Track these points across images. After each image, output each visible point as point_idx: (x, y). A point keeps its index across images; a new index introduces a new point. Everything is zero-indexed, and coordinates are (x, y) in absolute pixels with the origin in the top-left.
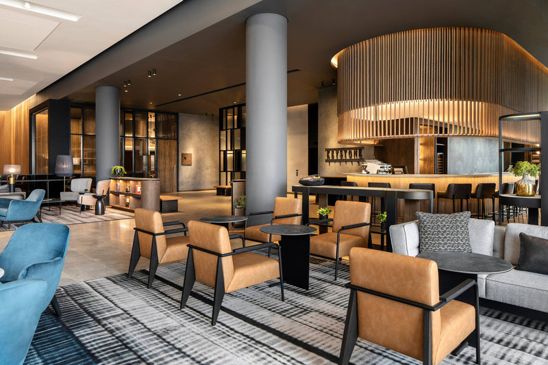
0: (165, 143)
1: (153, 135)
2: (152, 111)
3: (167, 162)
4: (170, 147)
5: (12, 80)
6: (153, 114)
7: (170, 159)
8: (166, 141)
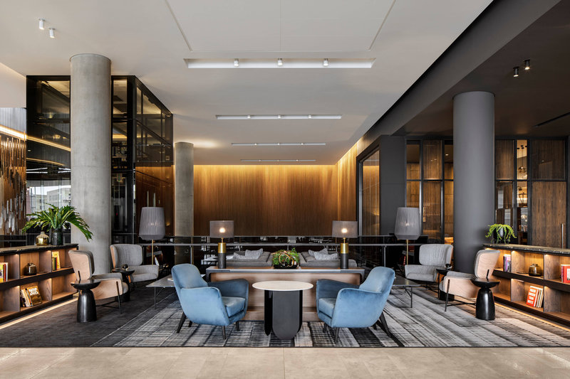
0: (544, 187)
1: (523, 176)
2: (522, 137)
3: (549, 217)
4: (554, 193)
5: (339, 118)
6: (525, 143)
7: (554, 214)
8: (548, 184)
